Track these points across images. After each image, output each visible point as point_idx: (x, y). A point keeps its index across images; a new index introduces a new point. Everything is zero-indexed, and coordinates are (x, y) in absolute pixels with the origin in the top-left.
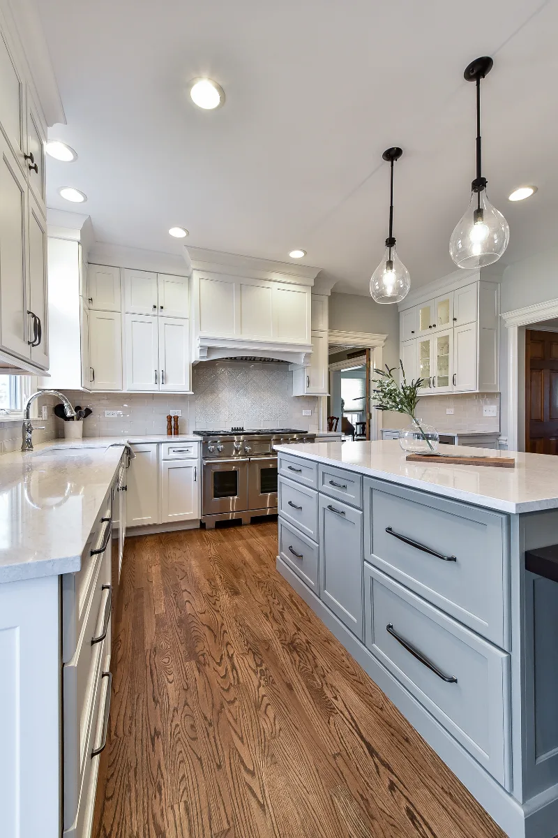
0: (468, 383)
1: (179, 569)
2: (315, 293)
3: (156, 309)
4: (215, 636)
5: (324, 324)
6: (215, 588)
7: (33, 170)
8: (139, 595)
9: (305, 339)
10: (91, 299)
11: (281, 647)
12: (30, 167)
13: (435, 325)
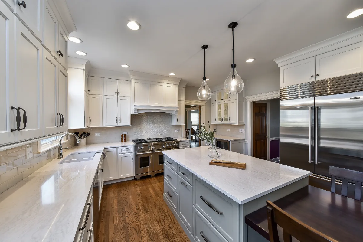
0: (234, 121)
1: (124, 201)
2: (179, 87)
3: (117, 94)
4: (137, 233)
5: (183, 98)
6: (138, 209)
7: (61, 56)
8: (108, 215)
9: (176, 105)
10: (90, 90)
11: (162, 236)
12: (59, 55)
13: (223, 99)
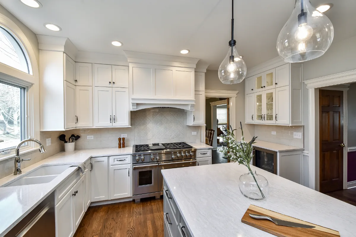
0: (285, 119)
2: (196, 71)
3: (111, 84)
5: (202, 87)
9: (191, 97)
10: (76, 81)
13: (264, 87)
